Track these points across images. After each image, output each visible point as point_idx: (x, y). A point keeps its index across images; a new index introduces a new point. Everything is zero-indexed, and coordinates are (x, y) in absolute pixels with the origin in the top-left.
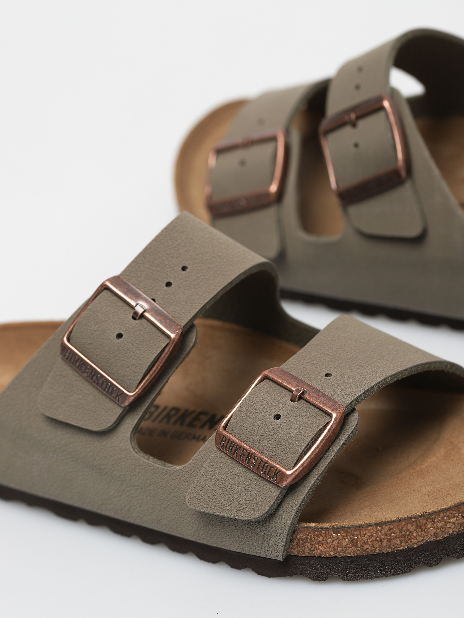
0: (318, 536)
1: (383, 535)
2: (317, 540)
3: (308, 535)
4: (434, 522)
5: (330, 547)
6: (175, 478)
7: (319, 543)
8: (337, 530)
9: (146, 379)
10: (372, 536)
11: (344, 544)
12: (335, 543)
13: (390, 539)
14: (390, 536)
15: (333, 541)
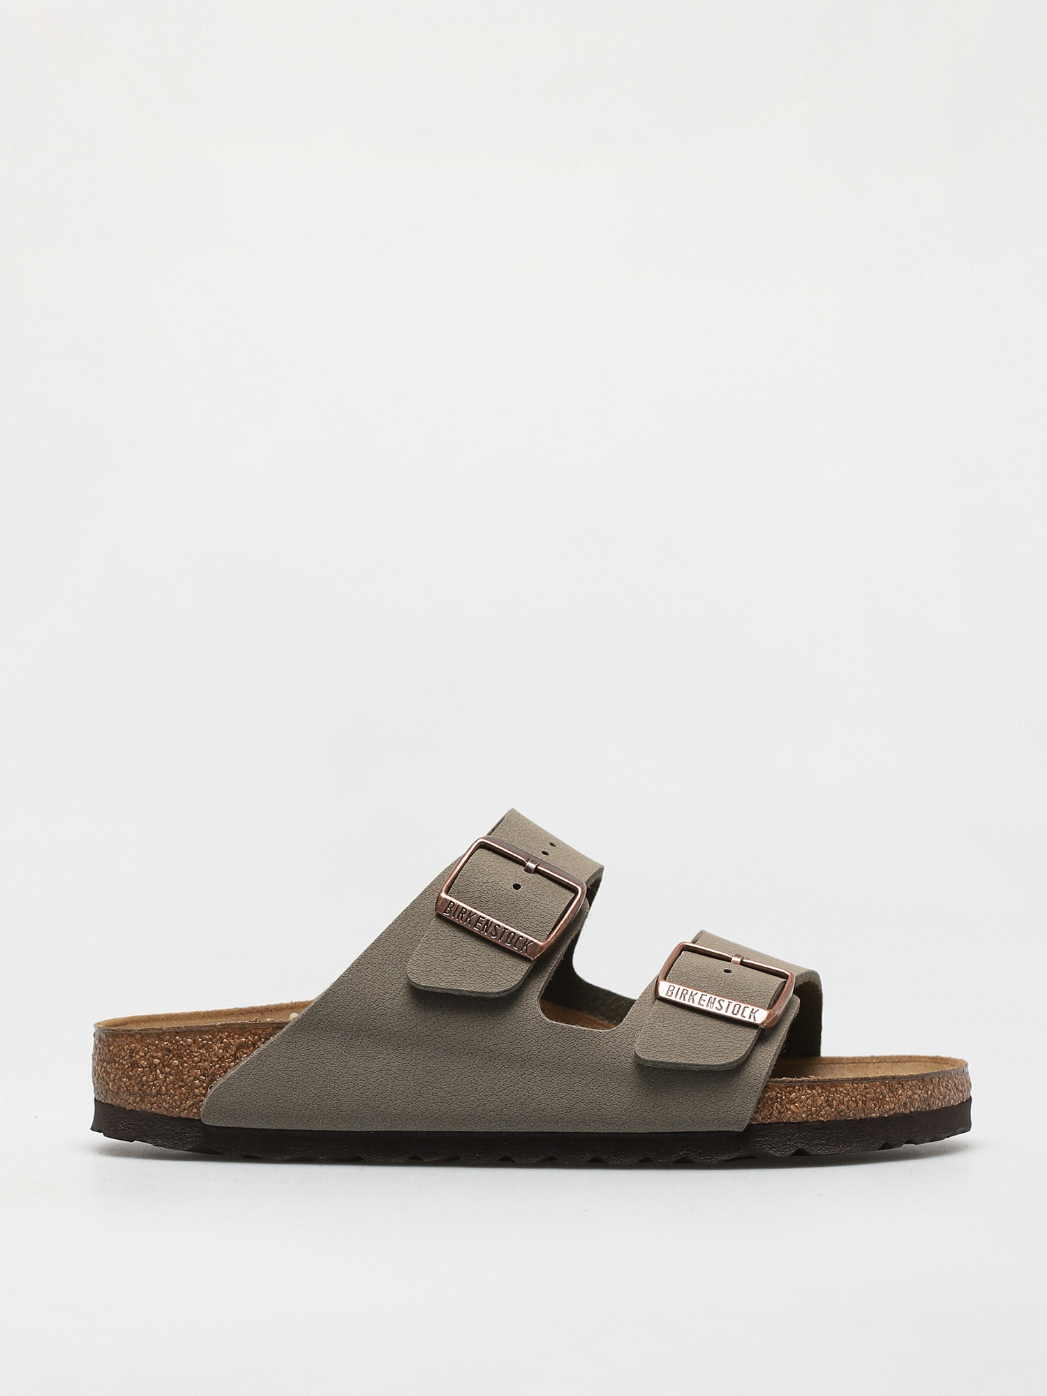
0: (790, 1093)
1: (859, 1094)
2: (788, 1099)
3: (778, 1093)
4: (904, 1089)
5: (803, 1106)
6: (607, 1041)
7: (792, 1102)
8: (812, 1086)
9: (558, 928)
10: (848, 1094)
11: (819, 1103)
12: (810, 1102)
13: (866, 1101)
14: (865, 1097)
15: (808, 1098)
